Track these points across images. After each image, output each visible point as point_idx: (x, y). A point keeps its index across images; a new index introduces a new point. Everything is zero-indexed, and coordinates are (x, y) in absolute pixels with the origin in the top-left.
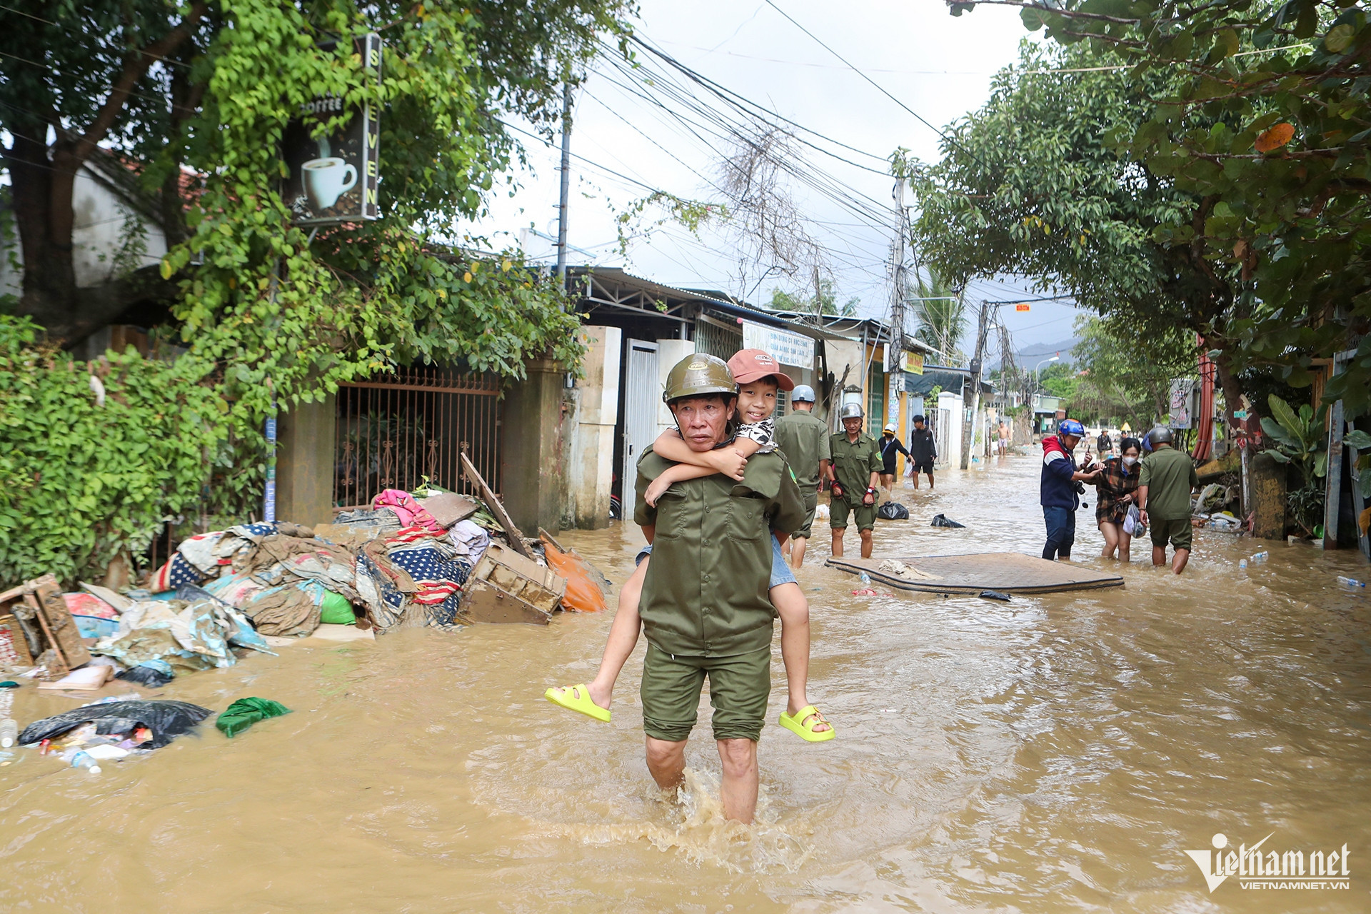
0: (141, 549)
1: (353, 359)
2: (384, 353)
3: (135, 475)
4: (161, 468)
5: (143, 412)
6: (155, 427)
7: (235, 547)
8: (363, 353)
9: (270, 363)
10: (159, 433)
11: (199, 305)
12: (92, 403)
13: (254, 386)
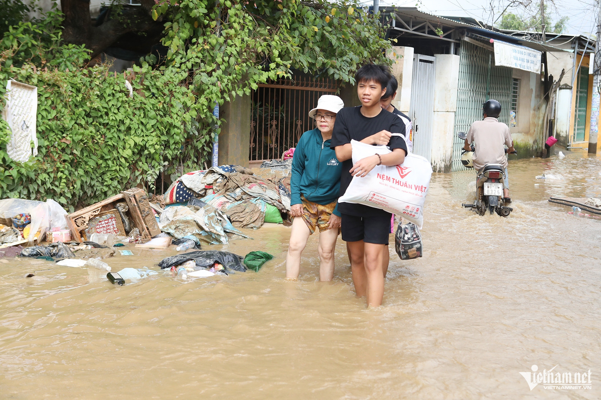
0: (153, 180)
1: (267, 69)
2: (286, 66)
3: (150, 138)
4: (162, 134)
5: (153, 101)
6: (159, 110)
7: (215, 178)
8: (272, 65)
9: (219, 72)
10: (161, 113)
11: (176, 37)
12: (127, 95)
13: (210, 86)
